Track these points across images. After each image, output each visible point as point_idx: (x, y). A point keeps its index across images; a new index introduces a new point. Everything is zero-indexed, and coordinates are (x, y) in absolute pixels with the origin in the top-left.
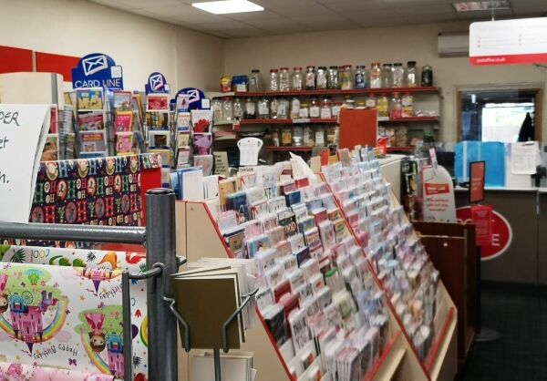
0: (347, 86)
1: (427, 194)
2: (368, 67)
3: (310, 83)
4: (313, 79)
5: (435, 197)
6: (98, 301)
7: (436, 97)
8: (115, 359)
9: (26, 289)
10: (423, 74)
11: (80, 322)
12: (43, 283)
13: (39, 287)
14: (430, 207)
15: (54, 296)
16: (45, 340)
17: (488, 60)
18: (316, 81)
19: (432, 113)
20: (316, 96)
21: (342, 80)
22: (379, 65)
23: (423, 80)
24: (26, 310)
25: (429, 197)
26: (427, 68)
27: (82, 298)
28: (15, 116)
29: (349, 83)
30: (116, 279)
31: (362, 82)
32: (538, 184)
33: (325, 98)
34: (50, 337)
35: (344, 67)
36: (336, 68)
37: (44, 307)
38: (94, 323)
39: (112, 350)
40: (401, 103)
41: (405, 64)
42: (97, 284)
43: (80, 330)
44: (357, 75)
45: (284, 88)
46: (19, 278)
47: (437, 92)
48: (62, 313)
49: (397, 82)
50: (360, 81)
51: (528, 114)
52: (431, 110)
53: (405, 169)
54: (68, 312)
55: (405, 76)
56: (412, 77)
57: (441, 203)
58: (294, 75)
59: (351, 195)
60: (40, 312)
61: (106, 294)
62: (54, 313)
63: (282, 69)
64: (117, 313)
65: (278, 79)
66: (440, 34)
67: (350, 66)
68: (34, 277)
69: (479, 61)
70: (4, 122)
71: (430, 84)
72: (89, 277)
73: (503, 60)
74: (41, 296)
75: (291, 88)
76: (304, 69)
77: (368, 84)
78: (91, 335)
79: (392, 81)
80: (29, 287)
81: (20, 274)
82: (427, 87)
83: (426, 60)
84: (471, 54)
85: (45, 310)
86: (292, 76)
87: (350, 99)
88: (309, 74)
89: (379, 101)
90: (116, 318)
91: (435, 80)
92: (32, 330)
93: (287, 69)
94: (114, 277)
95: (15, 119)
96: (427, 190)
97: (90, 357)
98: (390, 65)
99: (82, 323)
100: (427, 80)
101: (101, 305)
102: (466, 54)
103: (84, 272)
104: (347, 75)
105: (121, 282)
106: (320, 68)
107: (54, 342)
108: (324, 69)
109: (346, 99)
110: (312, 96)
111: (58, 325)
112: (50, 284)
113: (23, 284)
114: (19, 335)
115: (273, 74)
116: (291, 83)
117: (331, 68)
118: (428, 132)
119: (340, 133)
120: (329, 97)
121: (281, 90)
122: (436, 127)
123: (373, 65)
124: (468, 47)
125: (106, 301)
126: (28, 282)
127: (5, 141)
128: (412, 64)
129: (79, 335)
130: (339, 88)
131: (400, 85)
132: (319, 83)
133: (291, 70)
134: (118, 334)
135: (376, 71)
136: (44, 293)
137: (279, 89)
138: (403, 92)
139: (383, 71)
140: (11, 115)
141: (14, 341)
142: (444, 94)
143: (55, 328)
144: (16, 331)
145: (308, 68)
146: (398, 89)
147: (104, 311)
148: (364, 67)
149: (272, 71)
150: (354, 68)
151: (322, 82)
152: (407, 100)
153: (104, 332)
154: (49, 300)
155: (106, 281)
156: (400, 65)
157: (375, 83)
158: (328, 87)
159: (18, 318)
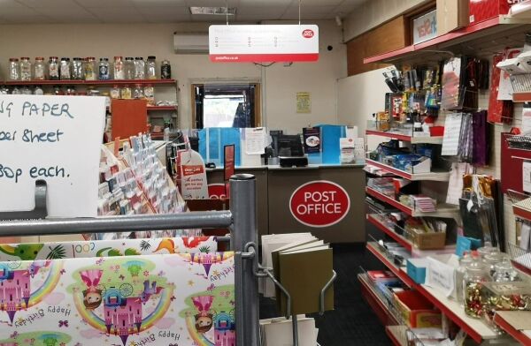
0: (92, 77)
1: (185, 175)
2: (111, 60)
3: (54, 73)
4: (57, 69)
5: (192, 177)
6: (208, 283)
7: (174, 88)
8: (222, 336)
9: (125, 281)
10: (163, 68)
11: (185, 307)
12: (146, 273)
13: (142, 277)
14: (188, 186)
15: (157, 285)
16: (143, 330)
17: (225, 58)
18: (59, 71)
19: (172, 103)
20: (60, 86)
21: (86, 71)
22: (121, 58)
23: (162, 74)
24: (124, 303)
25: (187, 177)
26: (166, 63)
27: (191, 283)
28: (65, 108)
29: (93, 74)
30: (228, 260)
31: (106, 74)
32: (266, 163)
33: (68, 88)
34: (149, 326)
35: (88, 59)
36: (80, 59)
37: (146, 296)
38: (201, 306)
39: (220, 327)
40: (143, 93)
41: (146, 58)
42: (207, 268)
43: (186, 314)
44: (101, 67)
45: (25, 77)
46: (116, 271)
47: (174, 84)
48: (166, 300)
49: (140, 74)
50: (103, 72)
51: (240, 104)
52: (171, 101)
53: (169, 153)
54: (173, 298)
55: (146, 69)
56: (152, 69)
57: (197, 182)
58: (36, 64)
59: (148, 178)
60: (140, 302)
61: (218, 276)
62: (157, 302)
63: (22, 59)
64: (228, 293)
65: (19, 69)
66: (175, 33)
67: (94, 59)
68: (134, 268)
69: (217, 58)
70: (52, 114)
71: (169, 77)
72: (199, 261)
73: (237, 58)
74: (143, 287)
75: (33, 77)
76: (47, 60)
77: (112, 75)
78: (197, 317)
79: (134, 74)
80: (128, 279)
81: (118, 267)
82: (166, 80)
83: (163, 56)
84: (211, 53)
85: (147, 300)
86: (33, 66)
87: (94, 89)
88: (52, 65)
89: (123, 92)
90: (227, 297)
91: (172, 74)
92: (129, 322)
93: (28, 59)
94: (226, 259)
95: (66, 111)
96: (184, 172)
97: (194, 339)
98: (132, 59)
99: (187, 307)
100: (166, 73)
101: (212, 287)
102: (207, 52)
103: (193, 257)
104: (91, 66)
105: (233, 263)
106: (63, 59)
107: (154, 330)
108: (68, 60)
109: (90, 89)
110: (55, 86)
111: (161, 311)
112: (153, 273)
113: (122, 277)
114: (112, 330)
115: (13, 63)
116: (33, 72)
117: (74, 59)
118: (167, 119)
119: (112, 121)
120: (72, 87)
121: (23, 79)
122: (175, 116)
123: (115, 58)
124: (208, 46)
125: (217, 283)
126: (127, 275)
127: (58, 134)
128: (152, 58)
129: (183, 320)
130: (84, 78)
131: (141, 77)
132: (63, 73)
133: (33, 60)
134: (227, 312)
135: (119, 64)
136: (146, 283)
137: (20, 77)
138: (145, 84)
139: (126, 64)
140: (60, 107)
141: (104, 337)
142: (180, 86)
143: (158, 315)
144: (109, 327)
145: (51, 58)
146: (140, 81)
147: (214, 292)
148: (107, 60)
149: (11, 60)
150: (97, 60)
151: (65, 73)
152: (149, 91)
153: (212, 312)
154: (152, 288)
155: (217, 264)
156: (142, 59)
157: (119, 75)
158: (72, 78)
159: (112, 313)
